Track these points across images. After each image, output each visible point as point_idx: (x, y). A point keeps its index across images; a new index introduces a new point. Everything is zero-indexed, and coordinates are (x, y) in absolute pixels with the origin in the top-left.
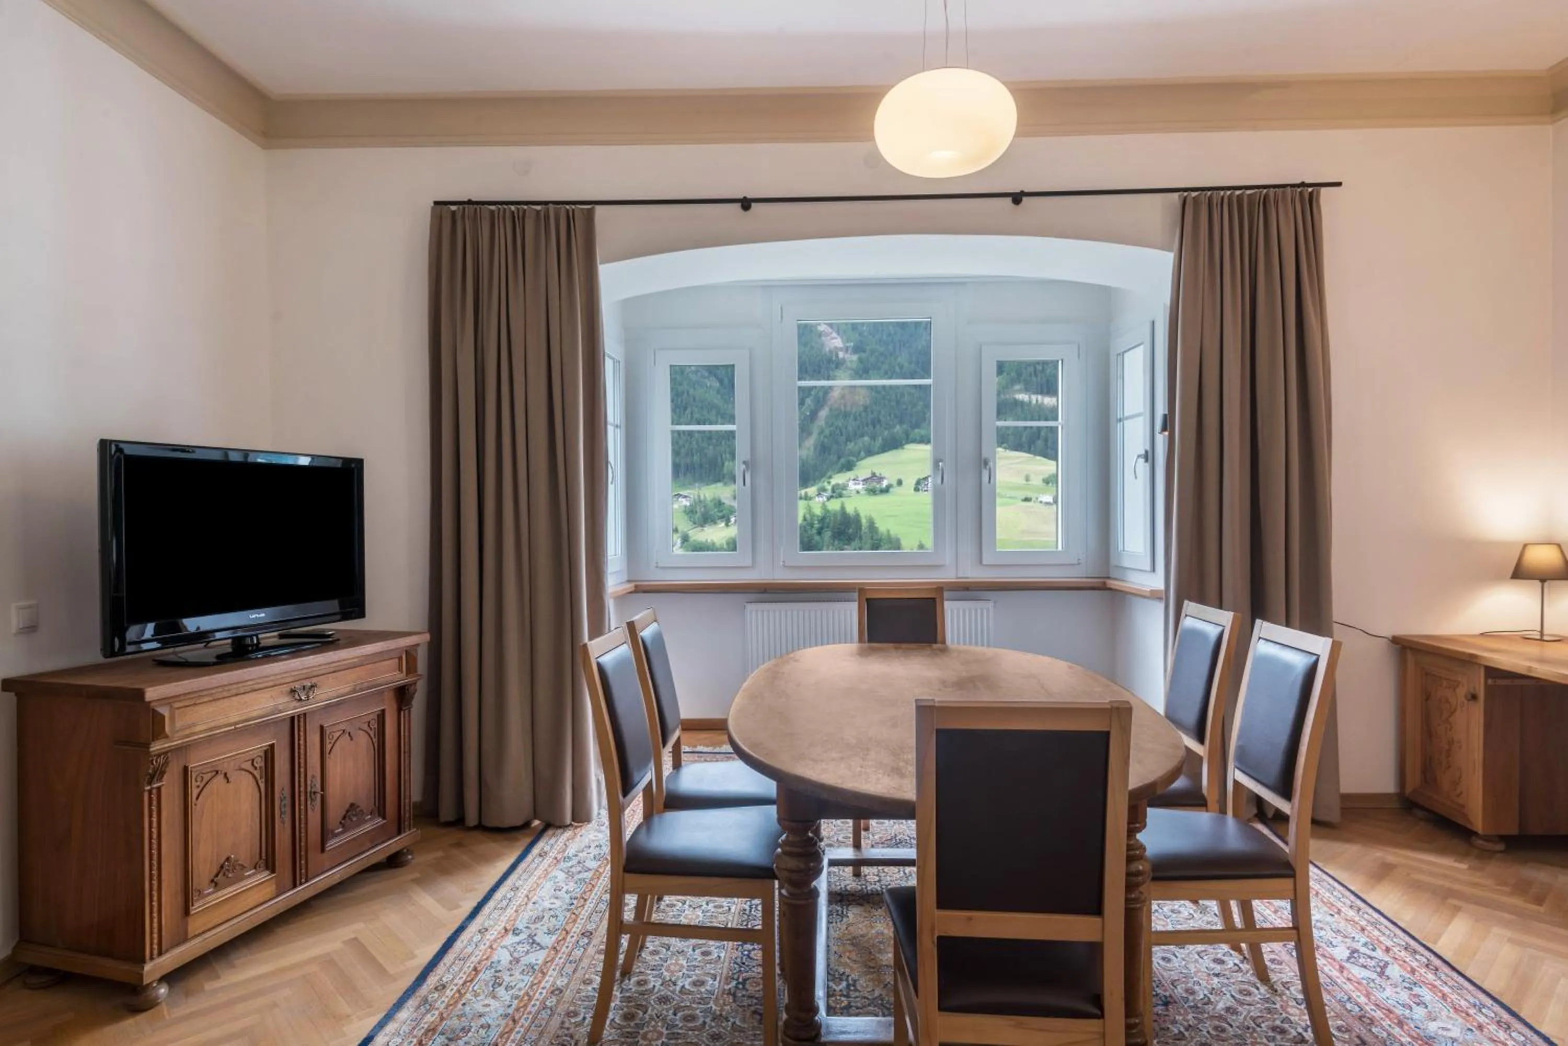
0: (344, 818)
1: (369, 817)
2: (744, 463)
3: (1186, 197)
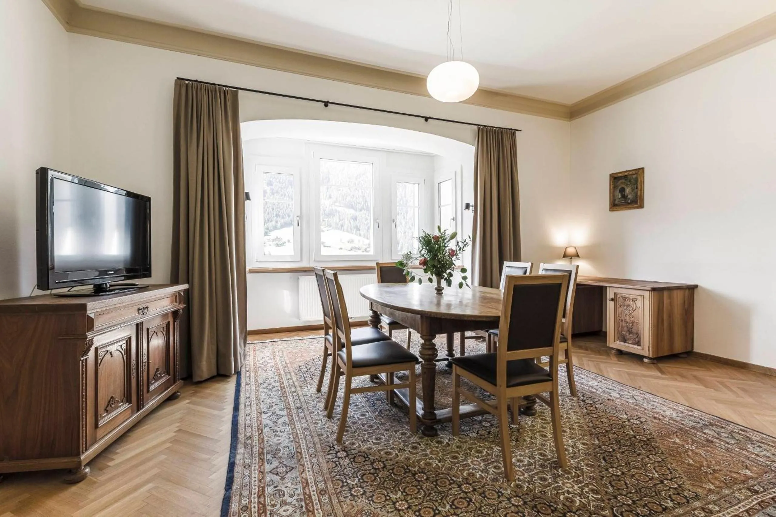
0: (155, 375)
1: (163, 375)
2: (298, 216)
3: (479, 128)
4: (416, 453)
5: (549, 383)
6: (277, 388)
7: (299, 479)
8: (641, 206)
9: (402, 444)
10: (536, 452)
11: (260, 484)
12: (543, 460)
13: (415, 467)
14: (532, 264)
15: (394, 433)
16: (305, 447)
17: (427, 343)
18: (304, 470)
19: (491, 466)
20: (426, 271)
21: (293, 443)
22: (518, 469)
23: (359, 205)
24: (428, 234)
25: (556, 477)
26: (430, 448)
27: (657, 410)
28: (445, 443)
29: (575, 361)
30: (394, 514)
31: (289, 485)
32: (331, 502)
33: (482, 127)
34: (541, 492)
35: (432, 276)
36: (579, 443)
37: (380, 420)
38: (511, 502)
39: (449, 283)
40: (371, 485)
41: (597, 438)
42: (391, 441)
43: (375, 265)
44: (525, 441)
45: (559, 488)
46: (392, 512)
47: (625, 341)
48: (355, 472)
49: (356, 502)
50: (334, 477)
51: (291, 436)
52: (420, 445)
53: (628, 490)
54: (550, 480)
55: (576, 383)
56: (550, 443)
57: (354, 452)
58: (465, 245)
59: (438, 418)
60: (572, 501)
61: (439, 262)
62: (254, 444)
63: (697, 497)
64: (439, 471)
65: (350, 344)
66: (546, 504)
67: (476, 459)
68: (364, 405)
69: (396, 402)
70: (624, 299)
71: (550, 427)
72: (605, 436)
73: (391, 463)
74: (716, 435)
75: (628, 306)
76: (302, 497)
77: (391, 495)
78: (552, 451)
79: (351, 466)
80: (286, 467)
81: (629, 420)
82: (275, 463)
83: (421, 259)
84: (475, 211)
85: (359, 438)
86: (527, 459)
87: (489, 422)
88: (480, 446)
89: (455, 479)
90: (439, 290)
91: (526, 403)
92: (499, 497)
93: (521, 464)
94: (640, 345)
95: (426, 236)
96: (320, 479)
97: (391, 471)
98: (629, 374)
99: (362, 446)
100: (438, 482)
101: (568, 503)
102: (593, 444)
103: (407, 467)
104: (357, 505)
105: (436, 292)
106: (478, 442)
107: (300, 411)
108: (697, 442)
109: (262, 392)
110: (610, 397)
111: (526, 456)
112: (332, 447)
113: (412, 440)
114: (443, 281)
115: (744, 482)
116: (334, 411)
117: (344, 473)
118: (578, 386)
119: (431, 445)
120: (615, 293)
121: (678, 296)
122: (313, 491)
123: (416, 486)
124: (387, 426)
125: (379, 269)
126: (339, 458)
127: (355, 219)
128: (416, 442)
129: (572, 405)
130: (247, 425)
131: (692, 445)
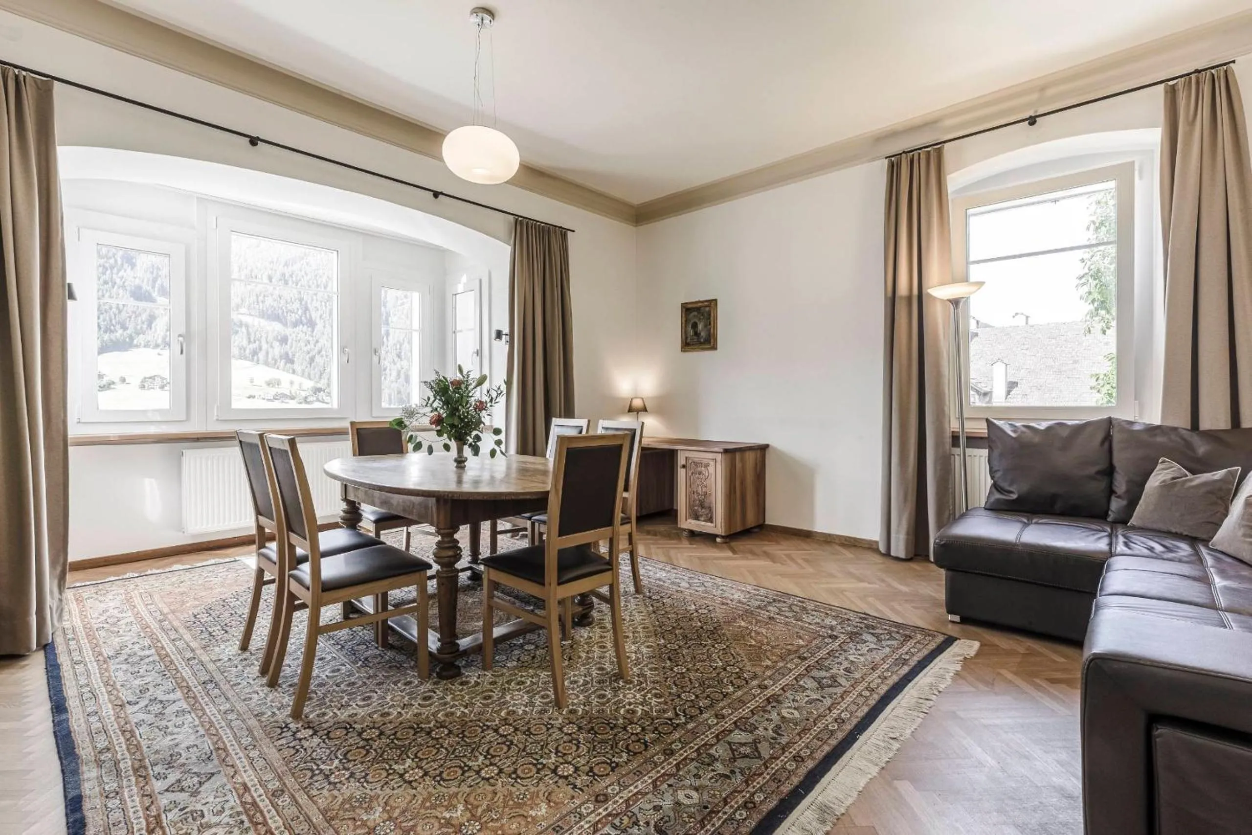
2: (180, 336)
3: (517, 219)
4: (431, 705)
5: (610, 572)
6: (151, 659)
7: (229, 787)
8: (714, 348)
9: (407, 698)
10: (594, 668)
11: (148, 812)
12: (601, 675)
13: (429, 723)
14: (589, 421)
15: (393, 686)
16: (231, 738)
17: (446, 540)
18: (236, 772)
19: (537, 696)
20: (440, 433)
21: (206, 738)
22: (571, 692)
23: (293, 315)
24: (444, 377)
25: (616, 690)
26: (451, 694)
27: (726, 595)
28: (473, 682)
29: (641, 550)
30: (402, 789)
31: (211, 799)
32: (297, 802)
33: (520, 219)
34: (598, 712)
35: (451, 440)
36: (642, 646)
37: (366, 672)
38: (563, 732)
39: (476, 451)
40: (362, 763)
41: (663, 637)
42: (389, 698)
43: (349, 425)
44: (580, 657)
45: (620, 701)
46: (400, 786)
47: (697, 518)
48: (332, 752)
49: (339, 790)
50: (296, 767)
51: (200, 728)
52: (435, 693)
53: (693, 686)
54: (609, 697)
55: (641, 577)
56: (611, 653)
57: (325, 726)
58: (498, 395)
59: (461, 648)
60: (634, 712)
61: (462, 420)
62: (119, 756)
63: (755, 677)
64: (465, 719)
65: (318, 556)
66: (604, 723)
67: (517, 693)
68: (334, 655)
69: (391, 642)
70: (696, 464)
71: (610, 635)
72: (671, 633)
73: (390, 726)
74: (777, 611)
75: (700, 473)
76: (240, 809)
77: (396, 767)
78: (612, 663)
79: (324, 746)
80: (198, 776)
81: (697, 611)
82: (173, 777)
83: (432, 414)
84: (511, 343)
85: (333, 704)
86: (583, 678)
87: (533, 644)
88: (522, 676)
89: (489, 724)
90: (460, 462)
91: (581, 609)
92: (548, 729)
93: (575, 686)
94: (712, 522)
95: (440, 380)
96: (269, 776)
97: (392, 737)
98: (699, 558)
99: (339, 714)
100: (466, 733)
101: (629, 716)
102: (658, 645)
103: (418, 725)
104: (342, 794)
105: (455, 464)
106: (520, 671)
107: (210, 686)
108: (760, 621)
109: (117, 670)
110: (679, 589)
111: (581, 675)
112: (286, 727)
113: (422, 688)
114: (466, 447)
115: (796, 651)
116: (282, 674)
117: (312, 759)
118: (645, 581)
119: (451, 689)
120: (686, 458)
121: (750, 457)
122: (260, 796)
123: (434, 746)
124: (380, 679)
125: (355, 431)
126: (300, 740)
127: (284, 340)
128: (429, 691)
129: (636, 605)
130: (93, 732)
131: (755, 626)
